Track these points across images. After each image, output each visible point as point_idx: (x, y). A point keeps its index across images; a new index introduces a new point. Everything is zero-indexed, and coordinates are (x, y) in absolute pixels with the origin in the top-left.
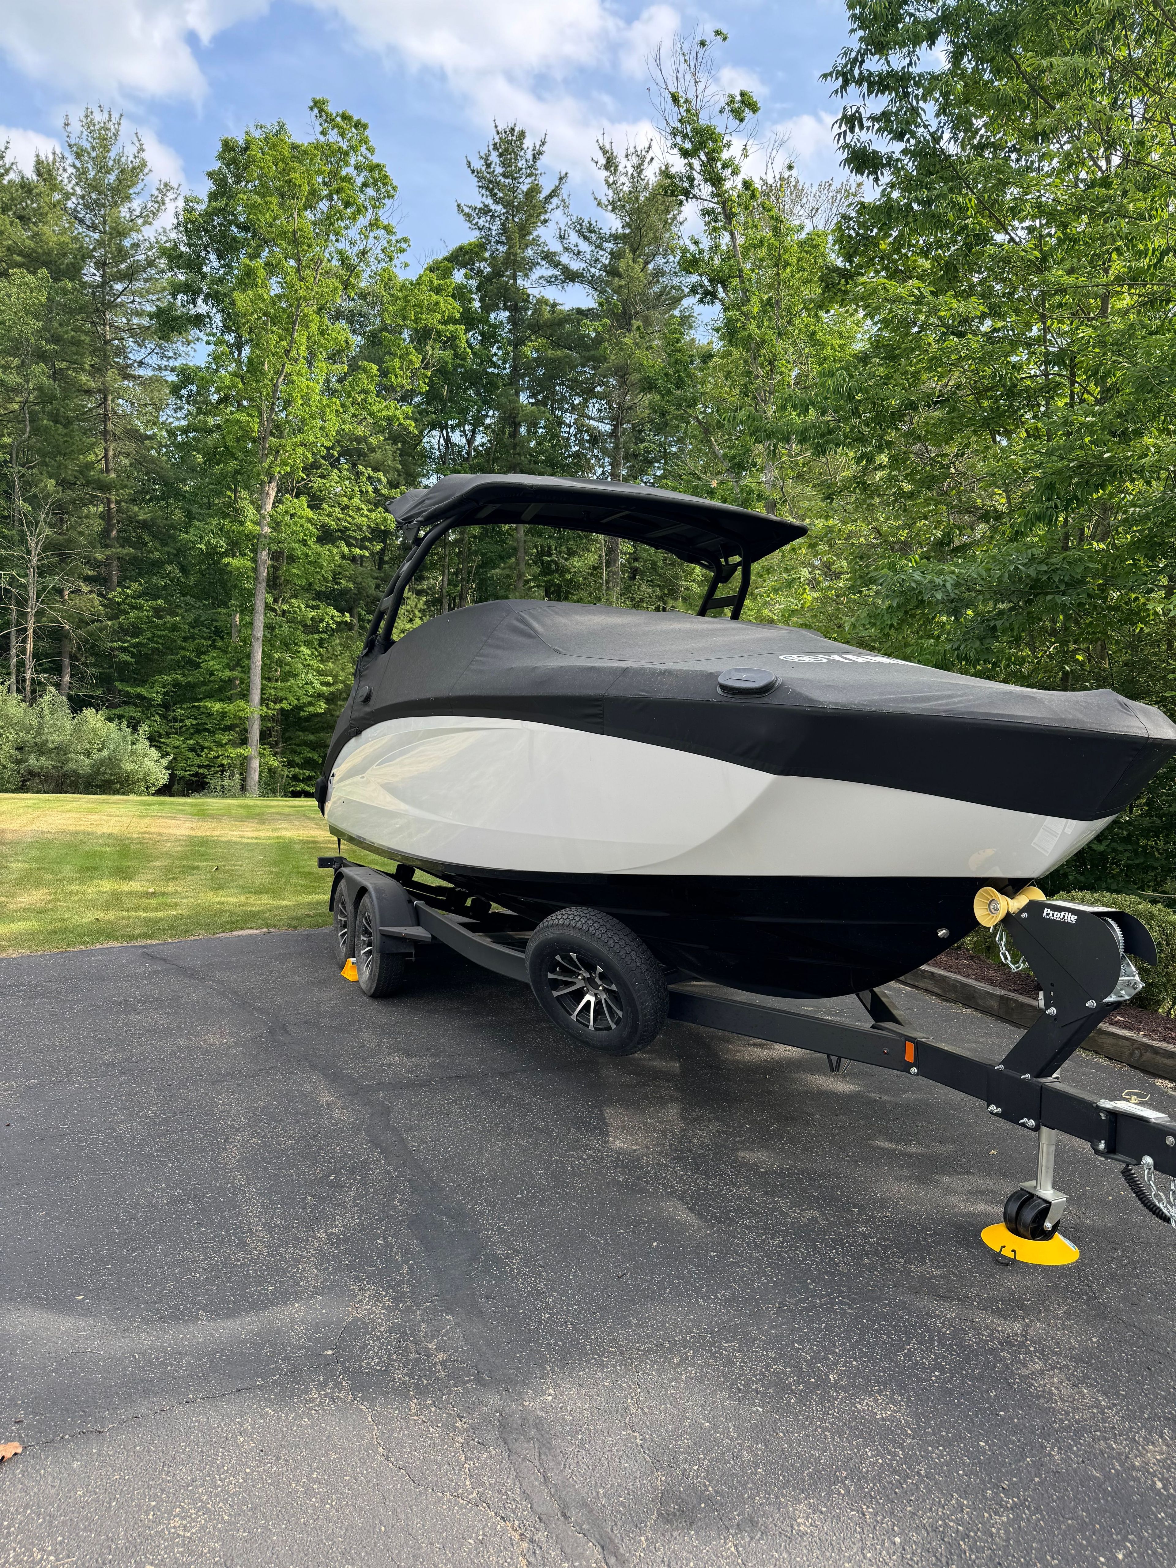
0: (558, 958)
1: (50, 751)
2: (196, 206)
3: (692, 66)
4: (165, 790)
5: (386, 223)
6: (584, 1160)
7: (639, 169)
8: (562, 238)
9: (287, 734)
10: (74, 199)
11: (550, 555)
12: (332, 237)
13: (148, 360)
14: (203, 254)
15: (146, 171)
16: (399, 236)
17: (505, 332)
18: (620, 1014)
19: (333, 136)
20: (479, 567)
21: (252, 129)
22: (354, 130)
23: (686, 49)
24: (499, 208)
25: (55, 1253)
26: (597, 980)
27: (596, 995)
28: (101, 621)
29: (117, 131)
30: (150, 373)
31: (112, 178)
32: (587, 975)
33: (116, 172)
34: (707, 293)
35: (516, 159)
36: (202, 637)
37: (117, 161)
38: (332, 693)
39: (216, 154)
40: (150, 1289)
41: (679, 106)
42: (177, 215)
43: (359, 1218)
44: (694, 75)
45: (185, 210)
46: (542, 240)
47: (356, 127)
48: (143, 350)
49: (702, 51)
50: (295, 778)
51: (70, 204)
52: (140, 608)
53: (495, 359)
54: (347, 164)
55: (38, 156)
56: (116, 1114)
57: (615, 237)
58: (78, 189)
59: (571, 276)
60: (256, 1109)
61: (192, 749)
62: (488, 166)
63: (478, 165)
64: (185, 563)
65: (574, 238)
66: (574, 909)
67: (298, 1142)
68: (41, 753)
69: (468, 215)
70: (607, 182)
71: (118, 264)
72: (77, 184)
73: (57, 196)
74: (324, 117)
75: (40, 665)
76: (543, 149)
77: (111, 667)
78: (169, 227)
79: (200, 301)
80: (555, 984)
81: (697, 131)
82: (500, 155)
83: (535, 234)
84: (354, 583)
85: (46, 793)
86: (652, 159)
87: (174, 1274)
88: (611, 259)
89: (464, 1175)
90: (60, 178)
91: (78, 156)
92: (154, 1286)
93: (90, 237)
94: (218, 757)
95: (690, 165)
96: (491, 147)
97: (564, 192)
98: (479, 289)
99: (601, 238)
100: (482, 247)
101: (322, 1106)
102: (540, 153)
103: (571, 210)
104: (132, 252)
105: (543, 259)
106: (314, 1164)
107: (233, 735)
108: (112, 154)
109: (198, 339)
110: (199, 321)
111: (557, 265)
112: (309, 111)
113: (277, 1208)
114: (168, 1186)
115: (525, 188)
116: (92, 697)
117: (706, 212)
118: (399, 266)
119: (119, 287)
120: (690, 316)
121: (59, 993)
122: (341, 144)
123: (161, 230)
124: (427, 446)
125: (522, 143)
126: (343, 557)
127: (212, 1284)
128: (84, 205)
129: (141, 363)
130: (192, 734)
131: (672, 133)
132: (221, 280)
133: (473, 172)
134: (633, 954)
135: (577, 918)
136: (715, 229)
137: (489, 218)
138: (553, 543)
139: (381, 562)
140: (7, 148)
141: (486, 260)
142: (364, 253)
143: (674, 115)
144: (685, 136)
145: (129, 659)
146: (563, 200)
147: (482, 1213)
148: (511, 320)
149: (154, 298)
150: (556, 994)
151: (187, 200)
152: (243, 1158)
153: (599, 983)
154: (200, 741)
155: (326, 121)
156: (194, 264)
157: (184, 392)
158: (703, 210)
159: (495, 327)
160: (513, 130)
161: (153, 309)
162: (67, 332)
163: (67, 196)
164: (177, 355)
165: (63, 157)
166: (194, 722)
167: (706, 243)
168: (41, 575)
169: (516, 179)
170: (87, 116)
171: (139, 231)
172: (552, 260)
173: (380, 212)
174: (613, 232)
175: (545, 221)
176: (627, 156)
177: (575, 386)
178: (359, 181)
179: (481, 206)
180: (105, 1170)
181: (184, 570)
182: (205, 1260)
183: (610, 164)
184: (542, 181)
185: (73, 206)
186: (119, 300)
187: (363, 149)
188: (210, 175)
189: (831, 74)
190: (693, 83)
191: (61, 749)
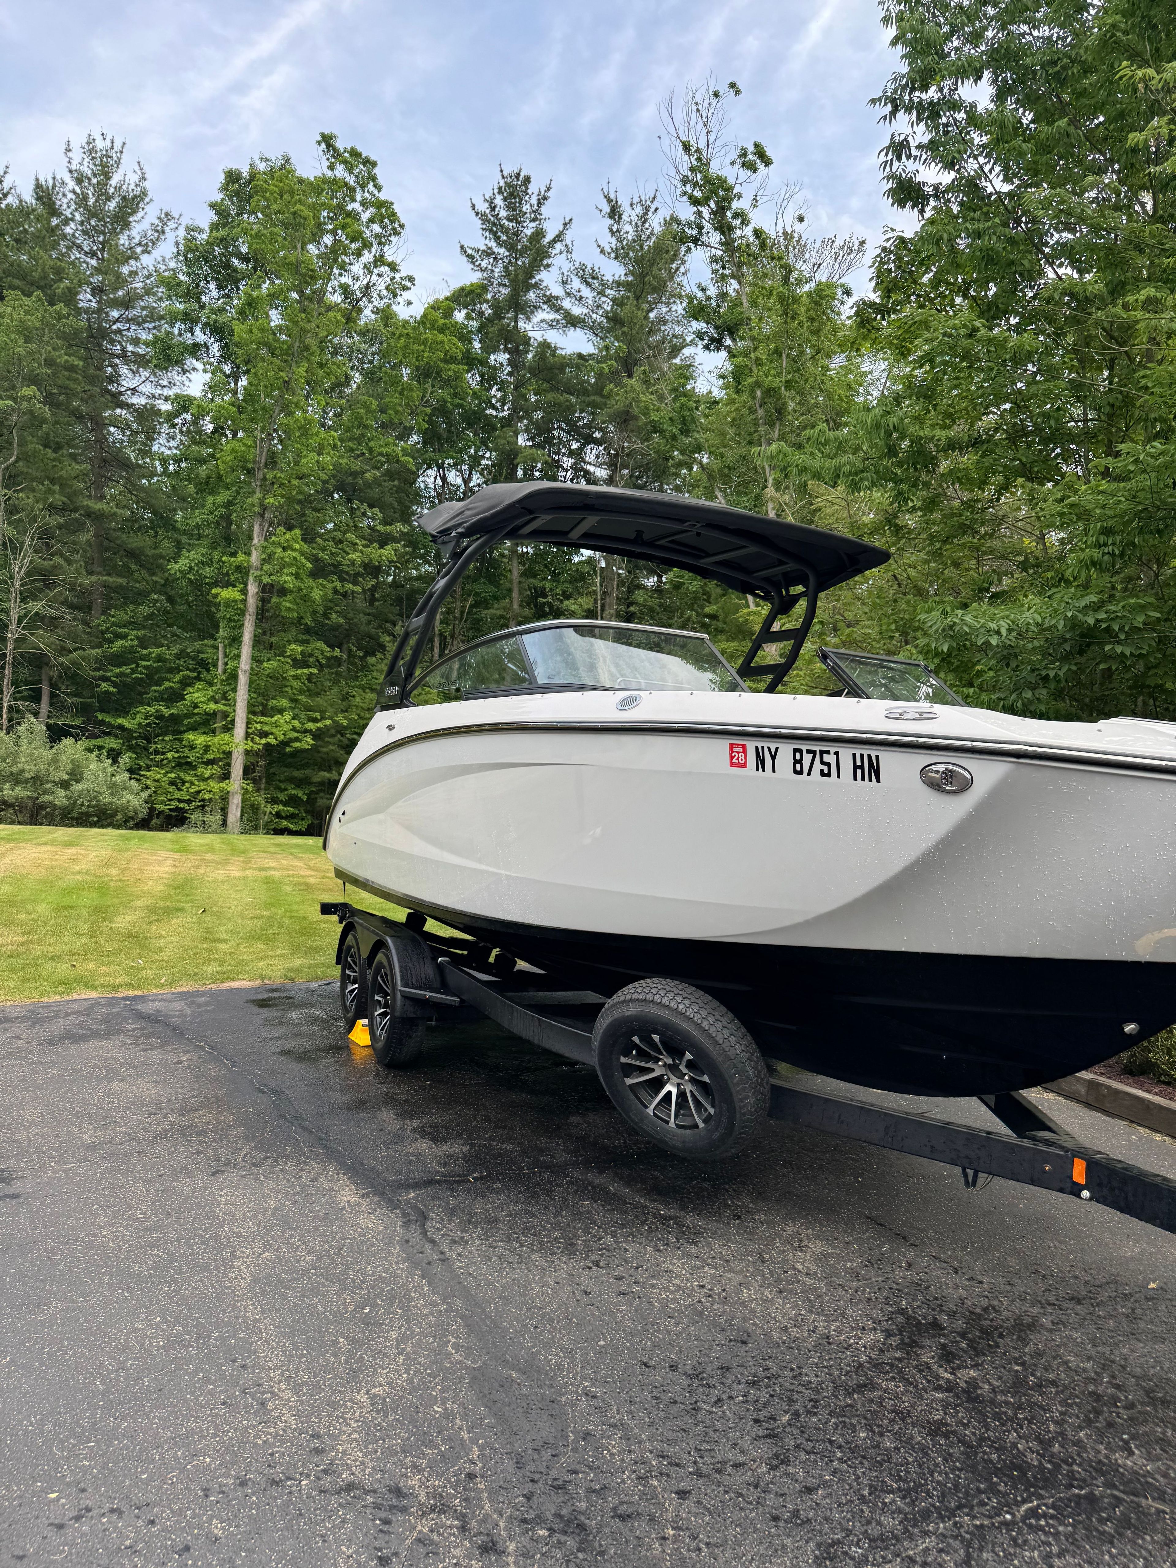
0: (636, 1039)
1: (26, 781)
2: (196, 235)
3: (704, 116)
4: (144, 824)
5: (390, 259)
6: (672, 1292)
7: (644, 218)
8: (564, 283)
9: (272, 771)
10: (72, 225)
11: (545, 596)
12: (336, 271)
13: (142, 388)
14: (202, 283)
15: (147, 200)
16: (403, 274)
17: (504, 374)
18: (712, 1111)
19: (340, 171)
20: (472, 606)
21: (258, 162)
22: (361, 166)
23: (698, 98)
24: (502, 251)
25: (20, 1423)
26: (683, 1068)
27: (678, 1085)
28: (84, 650)
29: (119, 159)
30: (143, 401)
31: (112, 205)
32: (670, 1061)
33: (117, 199)
34: (712, 340)
35: (520, 203)
36: (188, 669)
37: (118, 189)
38: (319, 729)
39: (219, 185)
40: (146, 1483)
41: (690, 155)
42: (177, 244)
43: (408, 1373)
44: (706, 125)
45: (185, 239)
46: (544, 284)
47: (364, 164)
48: (137, 378)
49: (714, 102)
50: (278, 815)
51: (68, 230)
52: (124, 637)
53: (494, 401)
54: (353, 200)
55: (37, 179)
56: (97, 1216)
57: (618, 284)
58: (76, 214)
59: (572, 321)
60: (266, 1210)
61: (172, 783)
62: (493, 209)
63: (483, 207)
64: (172, 593)
65: (576, 284)
66: (656, 980)
67: (320, 1259)
68: (17, 782)
69: (471, 257)
70: (611, 230)
71: (116, 289)
72: (76, 210)
73: (55, 221)
74: (332, 152)
75: (19, 692)
76: (547, 194)
77: (92, 697)
78: (168, 255)
79: (198, 331)
80: (629, 1070)
81: (707, 180)
82: (505, 199)
83: (538, 277)
84: (345, 618)
85: (20, 823)
86: (656, 209)
87: (176, 1458)
88: (612, 306)
89: (529, 1309)
90: (58, 203)
91: (79, 181)
92: (150, 1479)
93: (87, 263)
94: (199, 792)
95: (699, 214)
96: (496, 191)
97: (568, 237)
98: (480, 330)
99: (603, 285)
100: (484, 288)
101: (343, 1208)
102: (545, 198)
103: (574, 256)
104: (130, 280)
105: (545, 303)
106: (342, 1290)
107: (216, 770)
108: (114, 182)
109: (194, 369)
110: (195, 350)
111: (558, 309)
112: (316, 145)
113: (303, 1355)
114: (164, 1320)
115: (529, 232)
116: (72, 727)
117: (714, 260)
118: (402, 303)
119: (115, 314)
120: (690, 366)
121: (30, 1052)
122: (347, 180)
123: (160, 259)
124: (422, 485)
125: (527, 188)
126: (335, 591)
127: (227, 1476)
128: (83, 231)
129: (134, 390)
130: (174, 767)
131: (682, 181)
132: (222, 310)
133: (477, 214)
134: (733, 1039)
135: (662, 993)
136: (723, 277)
137: (491, 260)
138: (548, 585)
139: (372, 600)
140: (5, 173)
141: (487, 301)
142: (368, 287)
143: (685, 162)
144: (695, 185)
145: (112, 689)
146: (567, 246)
147: (560, 1367)
148: (510, 362)
149: (151, 326)
150: (629, 1081)
151: (189, 229)
152: (255, 1281)
153: (685, 1071)
154: (182, 774)
155: (333, 156)
156: (193, 294)
157: (177, 421)
158: (711, 257)
159: (494, 368)
160: (518, 175)
161: (150, 337)
162: (60, 356)
163: (66, 222)
164: (171, 384)
165: (63, 183)
166: (176, 755)
167: (712, 291)
168: (23, 600)
169: (520, 223)
170: (89, 143)
171: (137, 259)
172: (554, 305)
173: (386, 248)
174: (617, 278)
175: (548, 266)
176: (632, 205)
177: (574, 430)
178: (365, 216)
179: (484, 248)
180: (85, 1295)
181: (170, 599)
182: (215, 1435)
183: (615, 213)
184: (546, 226)
185: (71, 232)
186: (114, 327)
187: (371, 186)
188: (213, 206)
189: (880, 99)
190: (704, 132)
191: (37, 780)
